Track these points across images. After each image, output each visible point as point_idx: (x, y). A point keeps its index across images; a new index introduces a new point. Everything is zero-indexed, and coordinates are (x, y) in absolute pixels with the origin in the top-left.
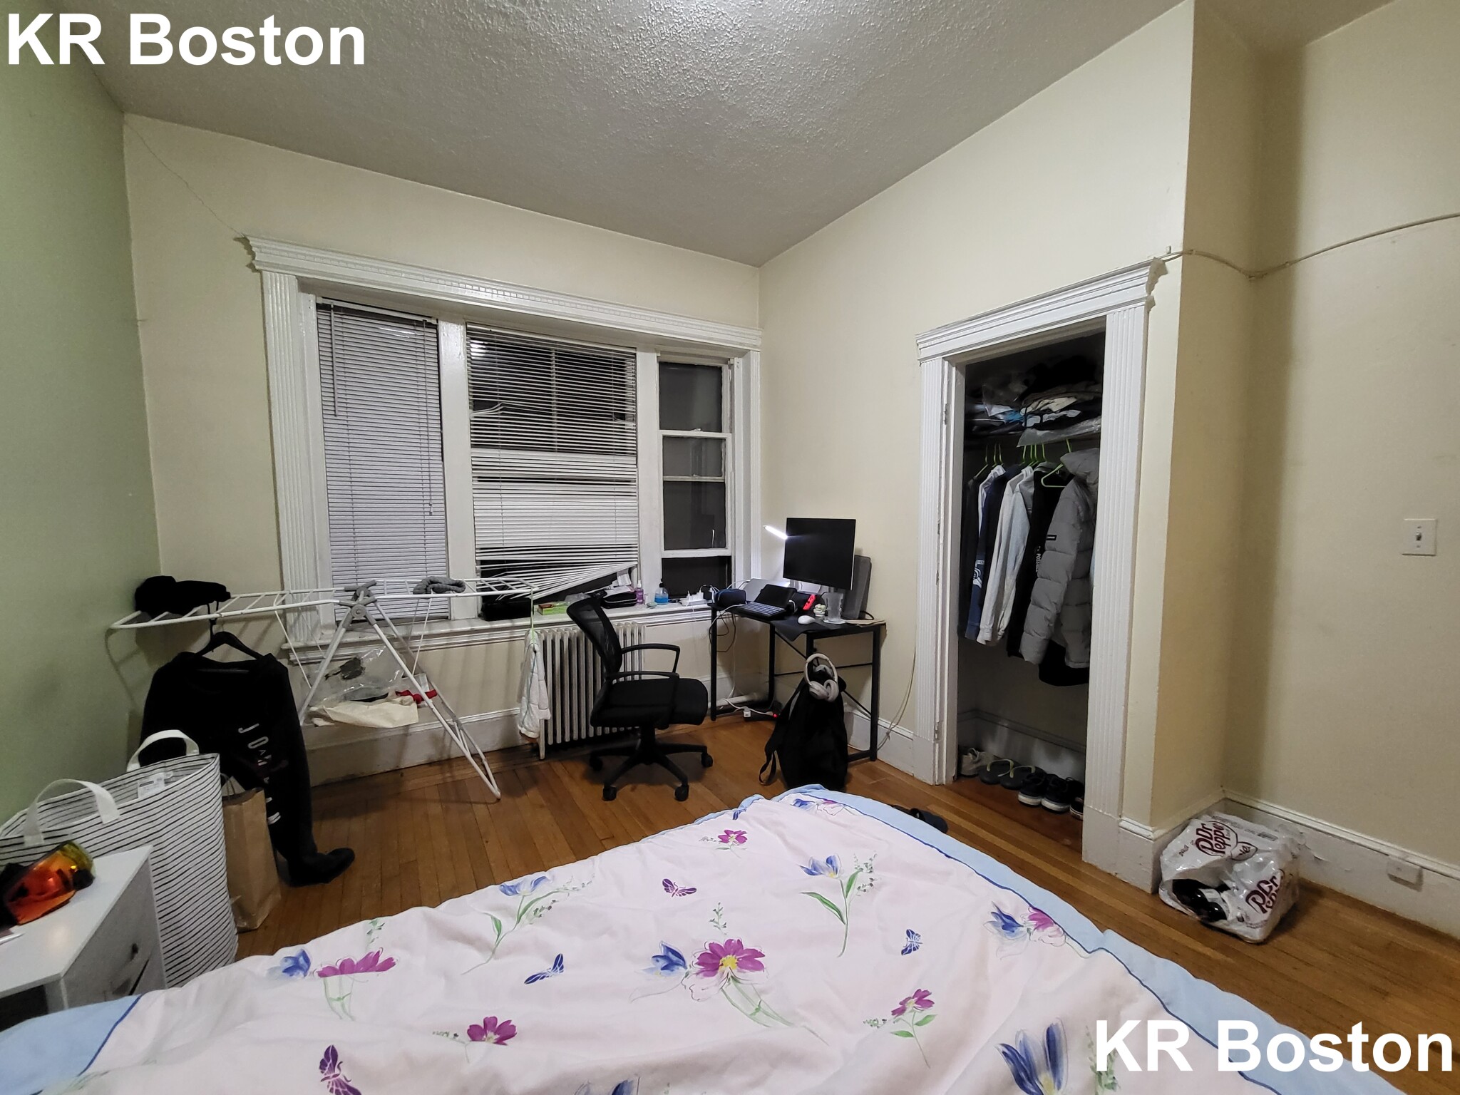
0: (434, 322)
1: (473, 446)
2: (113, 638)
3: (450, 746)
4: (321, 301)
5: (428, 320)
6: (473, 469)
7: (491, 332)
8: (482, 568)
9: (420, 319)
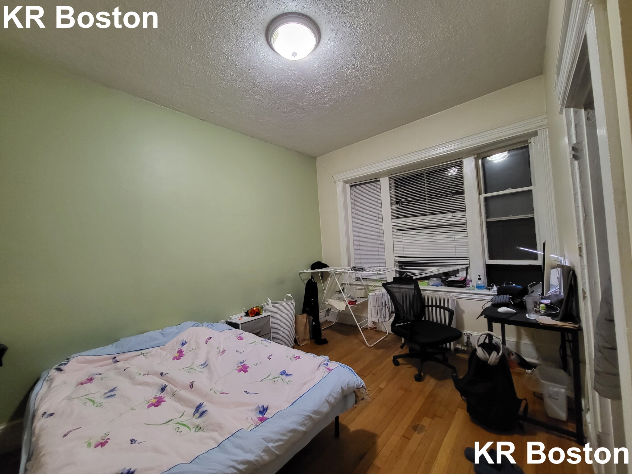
0: (379, 179)
1: (392, 219)
2: (301, 275)
3: (381, 326)
4: (351, 184)
5: (377, 179)
6: (393, 227)
7: (396, 176)
8: (399, 264)
9: (375, 180)
